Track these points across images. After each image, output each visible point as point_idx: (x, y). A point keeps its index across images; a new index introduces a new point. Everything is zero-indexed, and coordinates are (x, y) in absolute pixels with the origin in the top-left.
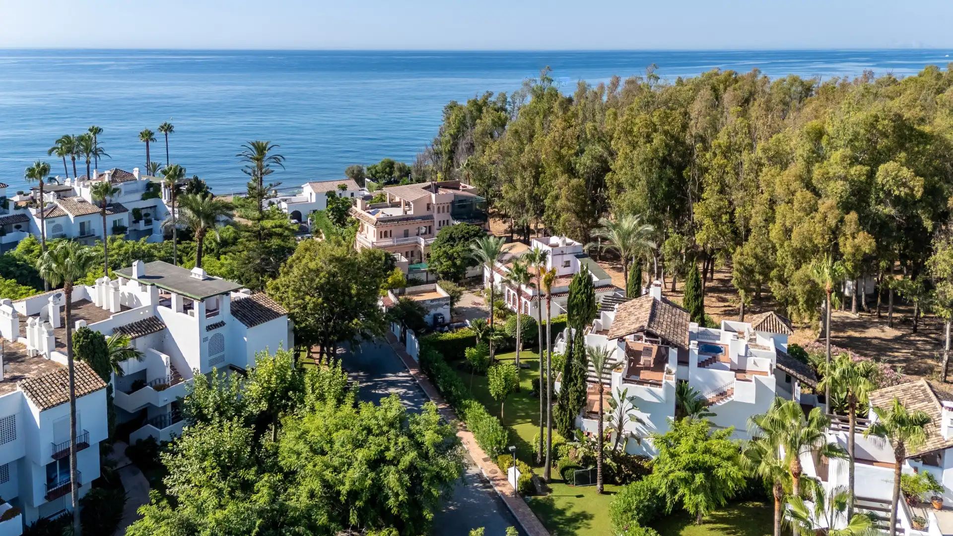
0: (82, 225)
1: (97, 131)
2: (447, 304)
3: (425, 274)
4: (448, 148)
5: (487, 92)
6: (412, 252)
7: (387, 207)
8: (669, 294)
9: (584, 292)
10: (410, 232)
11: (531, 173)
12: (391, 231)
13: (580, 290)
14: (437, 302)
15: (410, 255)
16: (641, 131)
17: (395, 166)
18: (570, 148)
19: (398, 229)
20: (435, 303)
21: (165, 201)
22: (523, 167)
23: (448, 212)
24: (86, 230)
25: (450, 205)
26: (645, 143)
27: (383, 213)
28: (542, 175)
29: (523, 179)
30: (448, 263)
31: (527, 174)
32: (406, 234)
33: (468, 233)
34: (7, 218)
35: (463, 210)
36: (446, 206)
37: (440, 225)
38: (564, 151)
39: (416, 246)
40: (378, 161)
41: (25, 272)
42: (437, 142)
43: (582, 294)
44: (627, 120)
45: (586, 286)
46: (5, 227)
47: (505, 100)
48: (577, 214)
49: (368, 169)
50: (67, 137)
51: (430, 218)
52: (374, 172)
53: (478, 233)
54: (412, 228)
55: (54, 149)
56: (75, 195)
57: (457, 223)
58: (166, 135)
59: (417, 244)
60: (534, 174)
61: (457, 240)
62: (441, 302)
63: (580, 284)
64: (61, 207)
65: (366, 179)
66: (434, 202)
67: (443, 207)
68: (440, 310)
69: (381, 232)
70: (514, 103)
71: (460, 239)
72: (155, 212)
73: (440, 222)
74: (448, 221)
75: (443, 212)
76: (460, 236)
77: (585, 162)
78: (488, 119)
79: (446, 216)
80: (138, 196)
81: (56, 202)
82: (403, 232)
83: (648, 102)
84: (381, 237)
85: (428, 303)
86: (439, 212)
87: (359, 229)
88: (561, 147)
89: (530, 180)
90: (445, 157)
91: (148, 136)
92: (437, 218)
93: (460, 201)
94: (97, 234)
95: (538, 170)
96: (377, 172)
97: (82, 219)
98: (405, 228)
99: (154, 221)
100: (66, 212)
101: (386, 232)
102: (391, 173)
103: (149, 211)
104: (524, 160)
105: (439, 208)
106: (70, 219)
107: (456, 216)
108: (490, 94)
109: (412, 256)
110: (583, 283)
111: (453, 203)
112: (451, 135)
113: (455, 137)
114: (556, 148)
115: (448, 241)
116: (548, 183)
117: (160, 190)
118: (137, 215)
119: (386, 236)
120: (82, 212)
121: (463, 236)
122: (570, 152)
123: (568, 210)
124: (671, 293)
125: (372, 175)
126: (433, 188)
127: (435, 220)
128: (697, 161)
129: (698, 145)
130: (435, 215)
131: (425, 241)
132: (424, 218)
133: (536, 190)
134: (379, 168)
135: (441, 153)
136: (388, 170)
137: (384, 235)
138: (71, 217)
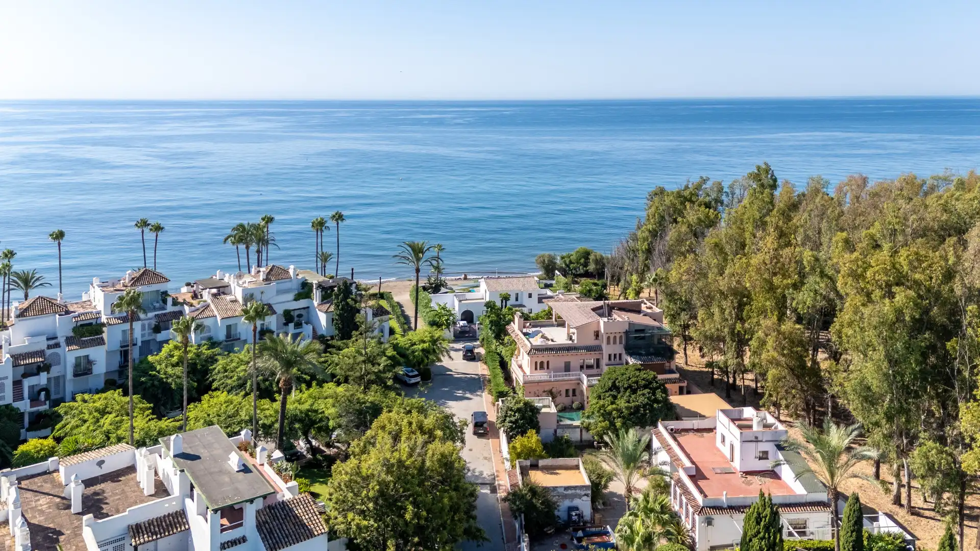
0: (229, 328)
1: (269, 220)
2: (587, 495)
3: (578, 430)
4: (645, 246)
5: (701, 177)
6: (574, 391)
7: (553, 325)
8: (927, 513)
9: (764, 538)
10: (572, 364)
11: (732, 302)
12: (548, 362)
13: (759, 532)
14: (573, 491)
15: (571, 393)
16: (877, 278)
17: (592, 257)
18: (784, 276)
19: (557, 361)
20: (570, 492)
21: (316, 303)
22: (722, 293)
23: (621, 343)
24: (232, 333)
25: (623, 335)
26: (884, 297)
27: (543, 337)
28: (747, 307)
29: (722, 311)
30: (603, 424)
31: (726, 304)
32: (567, 368)
33: (637, 382)
34: (165, 315)
35: (641, 342)
36: (618, 336)
37: (610, 359)
38: (776, 280)
39: (578, 384)
40: (574, 249)
41: (156, 383)
42: (635, 238)
43: (762, 539)
44: (857, 260)
45: (767, 529)
46: (161, 324)
47: (720, 190)
48: (792, 370)
49: (562, 258)
50: (242, 226)
51: (598, 348)
52: (568, 262)
53: (651, 383)
54: (575, 360)
55: (229, 237)
56: (230, 293)
57: (632, 361)
58: (338, 224)
59: (580, 381)
60: (736, 305)
61: (622, 390)
62: (578, 491)
63: (758, 523)
64: (212, 306)
65: (557, 272)
66: (603, 331)
67: (615, 337)
68: (577, 502)
69: (536, 363)
70: (733, 194)
71: (626, 389)
72: (308, 313)
73: (610, 355)
74: (620, 355)
75: (615, 343)
76: (626, 386)
77: (804, 299)
78: (692, 215)
79: (619, 349)
80: (291, 296)
81: (209, 301)
82: (563, 365)
83: (896, 230)
84: (536, 369)
85: (561, 490)
86: (608, 343)
87: (516, 353)
88: (775, 274)
89: (730, 312)
90: (641, 257)
91: (320, 225)
92: (607, 350)
93: (637, 331)
94: (243, 338)
95: (742, 299)
96: (571, 262)
97: (230, 322)
98: (567, 359)
99: (304, 325)
100: (216, 313)
101: (542, 363)
102: (586, 265)
103: (303, 312)
104: (723, 284)
105: (609, 338)
106: (217, 321)
107: (631, 350)
108: (704, 181)
109: (574, 394)
110: (762, 523)
111: (627, 333)
112: (650, 232)
113: (654, 234)
114: (766, 276)
115: (610, 389)
116: (755, 320)
117: (312, 291)
118: (288, 317)
119: (542, 367)
120: (230, 314)
121: (630, 387)
122: (785, 282)
123: (778, 364)
124: (932, 514)
125: (566, 264)
126: (606, 310)
127: (604, 352)
128: (970, 331)
129: (970, 308)
130: (604, 346)
131: (588, 381)
132: (589, 349)
133: (738, 326)
134: (573, 258)
135: (638, 250)
136: (582, 261)
137: (540, 366)
138: (219, 318)
